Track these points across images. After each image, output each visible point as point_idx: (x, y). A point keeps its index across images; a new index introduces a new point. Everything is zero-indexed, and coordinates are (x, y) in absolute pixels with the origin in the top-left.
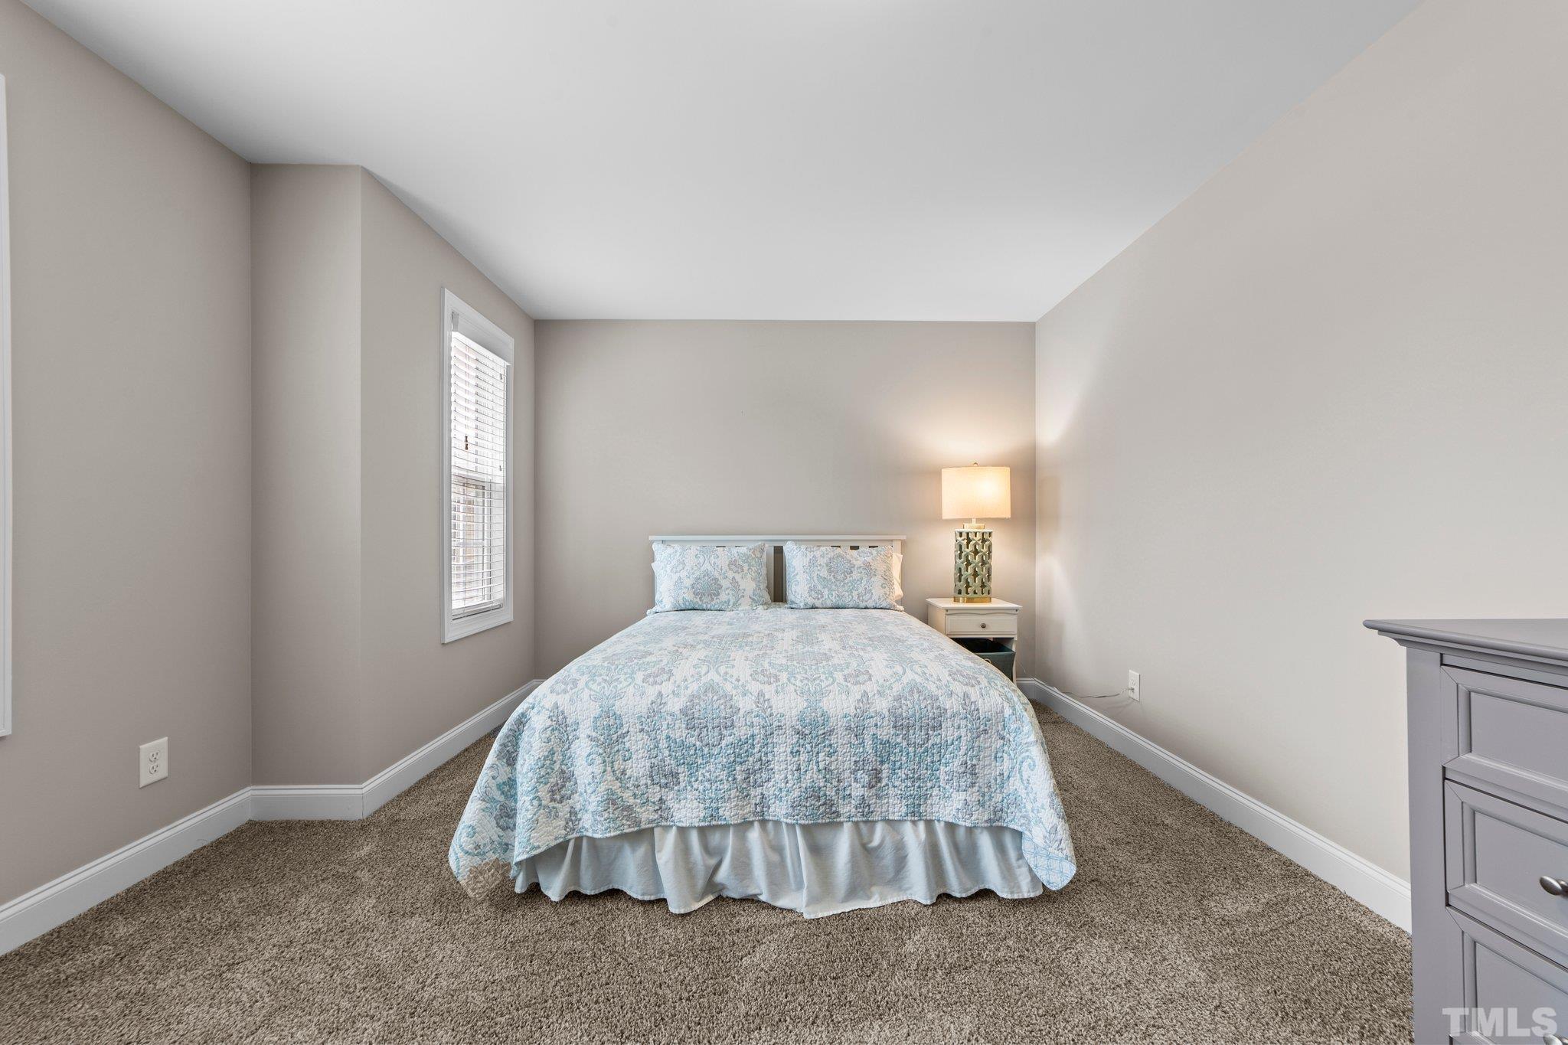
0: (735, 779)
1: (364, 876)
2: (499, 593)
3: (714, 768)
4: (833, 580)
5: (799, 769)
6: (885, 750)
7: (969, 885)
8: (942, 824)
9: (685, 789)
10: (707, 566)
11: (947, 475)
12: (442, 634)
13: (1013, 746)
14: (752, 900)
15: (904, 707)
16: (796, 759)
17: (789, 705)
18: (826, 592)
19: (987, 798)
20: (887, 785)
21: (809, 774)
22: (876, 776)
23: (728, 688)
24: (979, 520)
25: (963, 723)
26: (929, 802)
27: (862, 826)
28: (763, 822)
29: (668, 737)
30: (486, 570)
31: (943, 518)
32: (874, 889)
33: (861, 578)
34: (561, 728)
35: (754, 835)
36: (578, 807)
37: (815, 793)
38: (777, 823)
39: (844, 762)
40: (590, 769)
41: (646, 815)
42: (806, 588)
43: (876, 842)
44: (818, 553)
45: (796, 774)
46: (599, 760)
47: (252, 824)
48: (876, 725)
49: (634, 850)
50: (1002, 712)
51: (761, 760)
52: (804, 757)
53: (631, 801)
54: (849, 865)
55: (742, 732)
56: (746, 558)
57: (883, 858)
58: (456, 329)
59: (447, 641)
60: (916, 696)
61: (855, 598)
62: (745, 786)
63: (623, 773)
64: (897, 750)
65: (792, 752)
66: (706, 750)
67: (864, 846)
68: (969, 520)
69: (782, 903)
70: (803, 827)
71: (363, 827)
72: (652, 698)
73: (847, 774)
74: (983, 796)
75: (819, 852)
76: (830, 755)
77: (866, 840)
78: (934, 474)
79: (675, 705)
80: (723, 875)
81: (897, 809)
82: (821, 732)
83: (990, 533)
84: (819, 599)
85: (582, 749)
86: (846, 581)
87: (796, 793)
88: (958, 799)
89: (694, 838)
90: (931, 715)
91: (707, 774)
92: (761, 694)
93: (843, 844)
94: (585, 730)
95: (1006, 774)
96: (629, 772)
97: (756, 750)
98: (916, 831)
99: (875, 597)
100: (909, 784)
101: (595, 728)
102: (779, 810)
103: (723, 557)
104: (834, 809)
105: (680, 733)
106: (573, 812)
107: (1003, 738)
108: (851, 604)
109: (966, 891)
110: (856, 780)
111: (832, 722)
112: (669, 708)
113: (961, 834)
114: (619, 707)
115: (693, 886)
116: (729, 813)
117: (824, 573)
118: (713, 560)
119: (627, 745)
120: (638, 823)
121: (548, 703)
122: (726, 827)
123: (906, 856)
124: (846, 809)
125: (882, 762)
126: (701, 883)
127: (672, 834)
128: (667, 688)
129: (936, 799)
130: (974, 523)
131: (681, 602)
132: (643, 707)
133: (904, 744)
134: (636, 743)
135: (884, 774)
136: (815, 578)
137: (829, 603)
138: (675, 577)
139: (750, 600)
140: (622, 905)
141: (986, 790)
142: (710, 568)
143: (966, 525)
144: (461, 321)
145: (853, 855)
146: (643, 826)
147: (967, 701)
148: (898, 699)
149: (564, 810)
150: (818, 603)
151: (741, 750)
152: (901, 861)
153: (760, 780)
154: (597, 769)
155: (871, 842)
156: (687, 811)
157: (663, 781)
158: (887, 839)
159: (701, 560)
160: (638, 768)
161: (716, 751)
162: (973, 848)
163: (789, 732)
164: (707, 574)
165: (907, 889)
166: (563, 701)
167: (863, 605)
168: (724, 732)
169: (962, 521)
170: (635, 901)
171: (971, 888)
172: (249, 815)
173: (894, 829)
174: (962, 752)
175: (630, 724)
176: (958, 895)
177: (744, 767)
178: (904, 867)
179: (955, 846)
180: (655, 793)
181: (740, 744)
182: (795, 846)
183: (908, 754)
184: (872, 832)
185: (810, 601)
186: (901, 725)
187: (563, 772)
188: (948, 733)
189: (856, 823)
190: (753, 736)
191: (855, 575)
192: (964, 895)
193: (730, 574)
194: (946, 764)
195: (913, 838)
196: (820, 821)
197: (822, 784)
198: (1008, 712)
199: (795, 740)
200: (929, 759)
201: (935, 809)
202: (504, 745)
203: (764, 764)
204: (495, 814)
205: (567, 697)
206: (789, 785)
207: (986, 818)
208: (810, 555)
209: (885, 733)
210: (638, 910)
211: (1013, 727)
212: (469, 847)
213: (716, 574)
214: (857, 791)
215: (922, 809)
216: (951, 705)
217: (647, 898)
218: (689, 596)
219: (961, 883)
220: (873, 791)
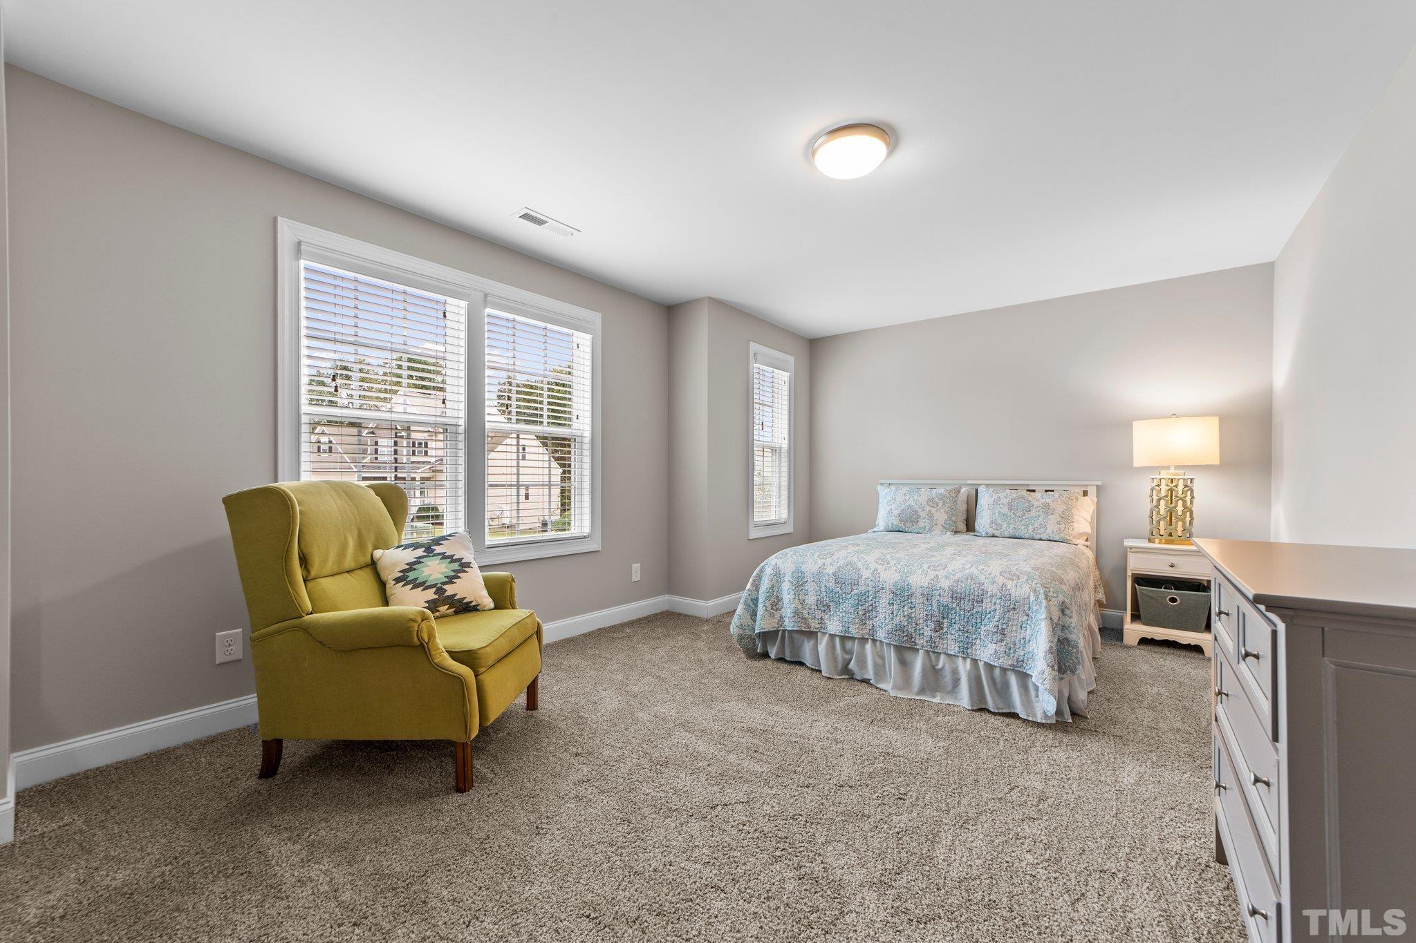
0: (858, 613)
1: (703, 635)
2: (784, 514)
3: (848, 606)
4: (1013, 516)
5: (892, 613)
6: (945, 611)
7: (1001, 705)
8: (983, 663)
9: (833, 614)
10: (911, 502)
11: (1137, 426)
12: (748, 534)
13: (1034, 621)
14: (866, 681)
15: (959, 587)
16: (891, 607)
17: (890, 577)
18: (1005, 525)
19: (1012, 651)
20: (946, 632)
21: (898, 617)
22: (939, 627)
23: (859, 565)
24: (1177, 467)
25: (998, 601)
26: (974, 647)
27: (931, 653)
28: (874, 641)
29: (826, 586)
30: (777, 500)
31: (1135, 466)
32: (938, 694)
33: (1039, 516)
34: (777, 575)
35: (869, 646)
36: (784, 615)
37: (901, 628)
38: (881, 642)
39: (920, 614)
40: (788, 596)
41: (814, 625)
42: (989, 521)
43: (940, 666)
44: (1002, 495)
45: (891, 616)
46: (792, 592)
47: (667, 611)
48: (940, 595)
49: (808, 642)
50: (1028, 598)
51: (872, 605)
52: (896, 607)
53: (807, 616)
54: (921, 674)
55: (863, 589)
56: (942, 497)
57: (945, 677)
58: (756, 363)
59: (751, 537)
60: (969, 581)
61: (1030, 531)
62: (863, 618)
63: (804, 601)
64: (953, 612)
65: (889, 603)
66: (844, 595)
67: (933, 667)
68: (1168, 468)
69: (880, 686)
70: (896, 646)
71: (707, 621)
72: (820, 565)
73: (921, 621)
74: (1010, 649)
75: (904, 664)
76: (911, 608)
77: (934, 664)
78: (1122, 426)
79: (830, 570)
80: (852, 665)
81: (953, 649)
82: (906, 594)
83: (1191, 480)
84: (998, 530)
85: (786, 586)
86: (1024, 517)
87: (890, 626)
88: (992, 648)
89: (837, 640)
90: (976, 593)
91: (844, 609)
92: (876, 569)
93: (918, 663)
94: (788, 578)
95: (1027, 638)
96: (806, 601)
97: (870, 599)
98: (964, 664)
99: (1049, 530)
100: (961, 634)
101: (792, 577)
102: (881, 635)
103: (924, 495)
104: (913, 640)
105: (831, 585)
106: (781, 617)
107: (1028, 615)
108: (1027, 535)
109: (998, 708)
110: (927, 625)
111: (913, 589)
112: (827, 571)
113: (997, 672)
114: (804, 568)
115: (836, 667)
116: (854, 631)
117: (1005, 510)
118: (916, 497)
119: (806, 588)
120: (810, 627)
121: (773, 563)
122: (853, 639)
123: (960, 679)
124: (921, 642)
125: (943, 618)
126: (840, 666)
127: (826, 638)
128: (828, 561)
129: (978, 647)
130: (1172, 470)
131: (890, 526)
132: (815, 569)
133: (958, 609)
134: (811, 587)
135: (945, 625)
136: (997, 514)
137: (1007, 534)
138: (888, 509)
139: (942, 527)
140: (803, 668)
141: (1012, 646)
142: (913, 503)
143: (1162, 472)
144: (759, 357)
145: (924, 669)
146: (812, 630)
147: (1004, 589)
148: (957, 581)
149: (777, 615)
150: (997, 533)
151: (862, 599)
152: (956, 682)
153: (871, 617)
154: (792, 597)
155: (937, 665)
156: (834, 626)
157: (823, 608)
158: (947, 665)
159: (908, 497)
160: (811, 600)
161: (849, 596)
162: (1006, 685)
163: (888, 592)
164: (910, 507)
165: (960, 699)
166: (779, 562)
167: (1038, 537)
168: (854, 587)
169: (1157, 469)
170: (808, 668)
171: (1002, 709)
172: (666, 608)
173: (952, 660)
174: (996, 619)
175: (809, 578)
176: (992, 710)
177: (863, 608)
178: (958, 685)
179: (992, 680)
180: (819, 614)
181: (862, 594)
182: (891, 657)
183: (960, 615)
184: (938, 660)
185: (991, 531)
186: (956, 596)
187: (778, 597)
188: (987, 605)
189: (927, 652)
190: (868, 591)
191: (1033, 513)
192: (996, 711)
193: (928, 508)
194: (985, 625)
195: (964, 668)
196: (904, 645)
197: (906, 624)
198: (1032, 598)
199: (891, 597)
200: (974, 621)
201: (978, 652)
202: (754, 581)
203: (874, 608)
204: (750, 612)
205: (781, 561)
206: (886, 621)
207: (1010, 663)
208: (995, 496)
209: (945, 600)
210: (809, 672)
211: (1035, 608)
212: (738, 624)
213: (917, 507)
214: (928, 632)
215: (969, 651)
216: (992, 589)
217: (814, 667)
218: (896, 522)
219: (994, 702)
220: (937, 634)
